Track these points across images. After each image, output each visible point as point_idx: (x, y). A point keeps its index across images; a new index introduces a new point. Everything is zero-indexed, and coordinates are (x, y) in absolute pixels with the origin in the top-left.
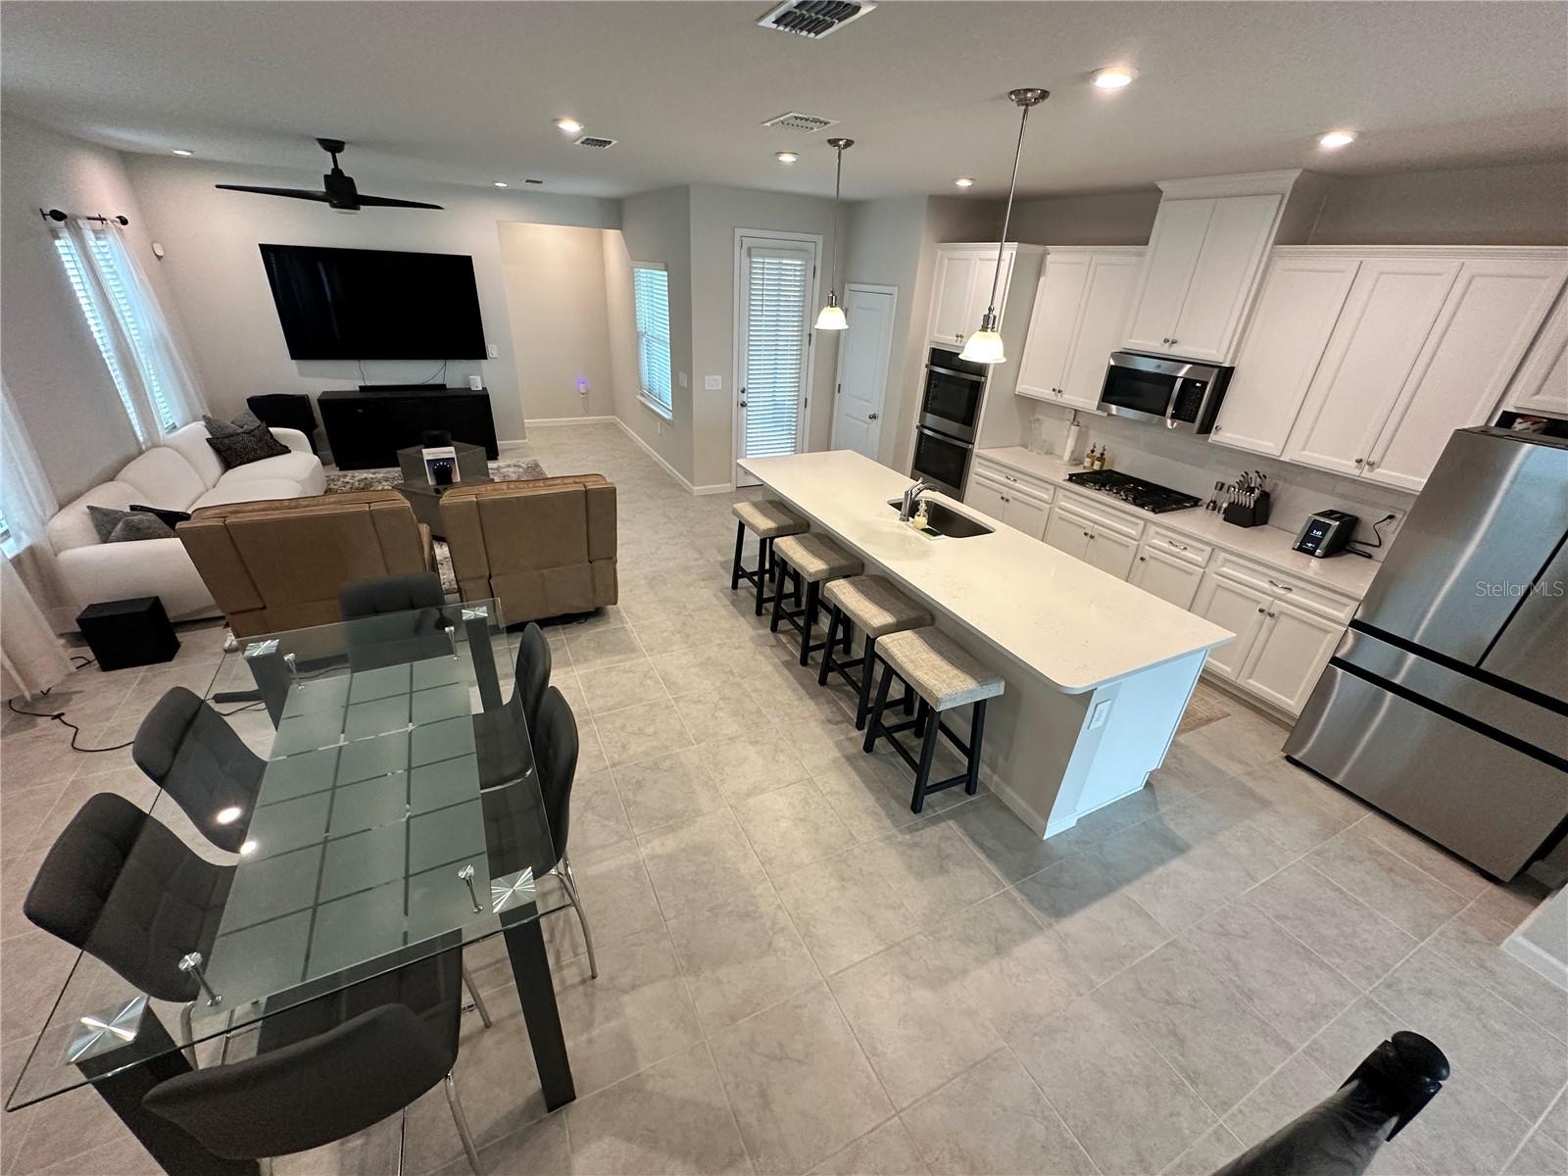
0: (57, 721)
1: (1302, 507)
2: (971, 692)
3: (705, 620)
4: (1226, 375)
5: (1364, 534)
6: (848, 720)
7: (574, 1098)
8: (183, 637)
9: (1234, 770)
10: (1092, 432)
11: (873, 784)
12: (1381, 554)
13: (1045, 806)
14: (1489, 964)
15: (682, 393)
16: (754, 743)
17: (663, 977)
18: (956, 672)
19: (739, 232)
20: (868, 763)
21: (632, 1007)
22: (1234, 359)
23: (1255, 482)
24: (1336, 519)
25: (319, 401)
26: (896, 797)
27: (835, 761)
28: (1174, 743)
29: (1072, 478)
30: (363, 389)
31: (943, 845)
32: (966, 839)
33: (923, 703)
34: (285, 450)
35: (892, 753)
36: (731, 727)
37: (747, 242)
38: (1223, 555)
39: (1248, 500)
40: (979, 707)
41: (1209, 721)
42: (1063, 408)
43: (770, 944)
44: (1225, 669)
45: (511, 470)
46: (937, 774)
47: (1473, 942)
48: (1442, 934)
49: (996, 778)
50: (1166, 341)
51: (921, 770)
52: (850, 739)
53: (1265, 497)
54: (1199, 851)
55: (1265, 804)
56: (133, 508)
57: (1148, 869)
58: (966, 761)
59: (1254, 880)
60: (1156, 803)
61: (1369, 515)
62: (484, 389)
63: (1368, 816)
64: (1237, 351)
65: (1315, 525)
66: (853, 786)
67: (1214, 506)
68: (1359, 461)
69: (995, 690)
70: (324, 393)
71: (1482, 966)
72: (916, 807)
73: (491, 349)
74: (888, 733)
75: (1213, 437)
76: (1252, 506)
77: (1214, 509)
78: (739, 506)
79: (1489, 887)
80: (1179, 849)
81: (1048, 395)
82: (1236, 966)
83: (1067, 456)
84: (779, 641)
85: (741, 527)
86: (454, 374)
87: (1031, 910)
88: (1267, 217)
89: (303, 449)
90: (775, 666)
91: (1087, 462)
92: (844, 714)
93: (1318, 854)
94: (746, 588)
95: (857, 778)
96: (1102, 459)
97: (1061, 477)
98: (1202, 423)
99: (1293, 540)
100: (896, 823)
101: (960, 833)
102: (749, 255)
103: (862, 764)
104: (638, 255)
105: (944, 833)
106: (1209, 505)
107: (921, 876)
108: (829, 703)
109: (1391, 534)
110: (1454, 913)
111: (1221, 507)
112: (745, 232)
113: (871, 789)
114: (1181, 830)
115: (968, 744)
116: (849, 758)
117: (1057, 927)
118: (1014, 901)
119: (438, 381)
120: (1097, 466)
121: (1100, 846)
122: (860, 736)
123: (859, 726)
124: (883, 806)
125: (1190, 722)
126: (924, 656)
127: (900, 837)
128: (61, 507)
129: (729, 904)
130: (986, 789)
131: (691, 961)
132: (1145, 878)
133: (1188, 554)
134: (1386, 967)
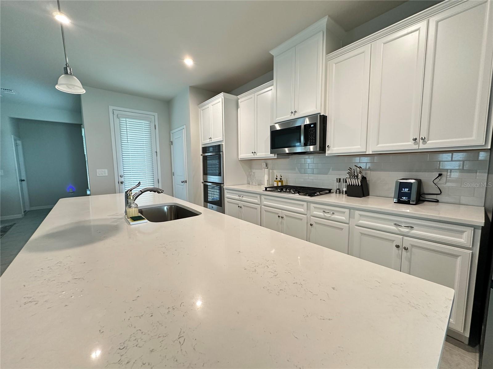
4: (324, 119)
10: (274, 170)
19: (111, 108)
22: (325, 110)
23: (357, 171)
29: (268, 189)
37: (116, 112)
39: (358, 182)
50: (292, 113)
65: (402, 185)
67: (339, 191)
68: (415, 139)
75: (328, 152)
76: (360, 184)
77: (340, 193)
81: (251, 156)
88: (320, 44)
96: (281, 181)
97: (261, 190)
98: (320, 146)
102: (118, 117)
106: (336, 191)
109: (445, 185)
111: (343, 191)
112: (115, 108)
120: (279, 184)
133: (336, 217)
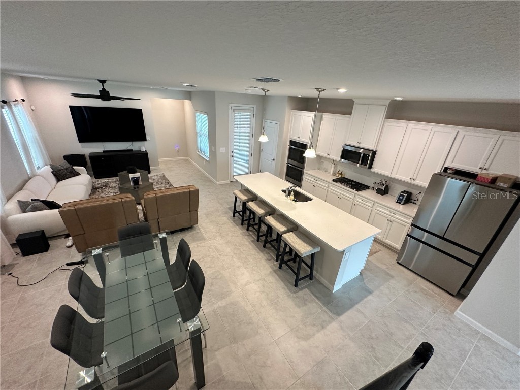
0: (10, 276)
1: (397, 190)
2: (311, 251)
3: (226, 228)
4: (374, 153)
5: (414, 197)
6: (273, 259)
7: (205, 385)
8: (51, 243)
9: (384, 267)
10: (338, 166)
11: (283, 279)
12: (419, 203)
13: (333, 283)
14: (451, 319)
15: (213, 153)
16: (246, 268)
17: (227, 345)
18: (306, 245)
19: (230, 105)
20: (280, 272)
21: (219, 355)
22: (376, 149)
23: (384, 183)
24: (406, 194)
25: (89, 156)
26: (290, 283)
27: (270, 272)
28: (367, 260)
29: (334, 180)
30: (104, 152)
31: (305, 296)
32: (311, 294)
33: (296, 253)
34: (79, 174)
35: (287, 269)
36: (238, 263)
37: (233, 108)
38: (377, 204)
39: (383, 188)
40: (313, 255)
41: (376, 252)
42: (330, 159)
43: (257, 332)
44: (380, 237)
45: (156, 177)
46: (301, 275)
47: (447, 313)
48: (440, 311)
49: (318, 275)
50: (358, 143)
51: (297, 274)
52: (274, 265)
53: (387, 186)
54: (376, 293)
55: (392, 277)
56: (32, 200)
57: (362, 299)
58: (309, 270)
59: (391, 300)
60: (363, 279)
61: (415, 192)
62: (146, 151)
63: (420, 278)
64: (377, 147)
65: (401, 195)
66: (276, 280)
68: (411, 178)
69: (318, 250)
70: (90, 153)
71: (450, 320)
72: (296, 285)
73: (148, 138)
74: (286, 262)
75: (372, 170)
77: (373, 190)
78: (234, 191)
79: (451, 297)
80: (370, 292)
81: (326, 156)
82: (387, 326)
83: (331, 173)
84: (250, 234)
85: (236, 198)
86: (135, 146)
87: (331, 315)
88: (383, 112)
89: (84, 173)
90: (249, 242)
91: (337, 175)
92: (272, 257)
93: (407, 291)
94: (237, 216)
95: (277, 277)
96: (341, 174)
97: (330, 180)
98: (369, 166)
99: (396, 199)
100: (290, 291)
101: (309, 293)
102: (234, 112)
103: (279, 273)
104: (196, 109)
105: (305, 293)
106: (372, 188)
107: (299, 307)
108: (267, 253)
109: (421, 197)
110: (442, 305)
111: (375, 189)
112: (232, 105)
113: (282, 280)
114: (370, 286)
115: (310, 265)
116: (275, 271)
117: (339, 319)
118: (326, 312)
119: (130, 148)
120: (340, 176)
121: (349, 293)
122: (277, 264)
123: (277, 261)
124: (286, 285)
125: (371, 253)
126: (297, 240)
127: (292, 295)
128: (8, 200)
129: (244, 320)
130: (315, 278)
131: (234, 340)
132: (361, 302)
133: (367, 204)
134: (426, 323)
